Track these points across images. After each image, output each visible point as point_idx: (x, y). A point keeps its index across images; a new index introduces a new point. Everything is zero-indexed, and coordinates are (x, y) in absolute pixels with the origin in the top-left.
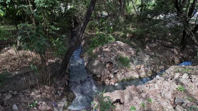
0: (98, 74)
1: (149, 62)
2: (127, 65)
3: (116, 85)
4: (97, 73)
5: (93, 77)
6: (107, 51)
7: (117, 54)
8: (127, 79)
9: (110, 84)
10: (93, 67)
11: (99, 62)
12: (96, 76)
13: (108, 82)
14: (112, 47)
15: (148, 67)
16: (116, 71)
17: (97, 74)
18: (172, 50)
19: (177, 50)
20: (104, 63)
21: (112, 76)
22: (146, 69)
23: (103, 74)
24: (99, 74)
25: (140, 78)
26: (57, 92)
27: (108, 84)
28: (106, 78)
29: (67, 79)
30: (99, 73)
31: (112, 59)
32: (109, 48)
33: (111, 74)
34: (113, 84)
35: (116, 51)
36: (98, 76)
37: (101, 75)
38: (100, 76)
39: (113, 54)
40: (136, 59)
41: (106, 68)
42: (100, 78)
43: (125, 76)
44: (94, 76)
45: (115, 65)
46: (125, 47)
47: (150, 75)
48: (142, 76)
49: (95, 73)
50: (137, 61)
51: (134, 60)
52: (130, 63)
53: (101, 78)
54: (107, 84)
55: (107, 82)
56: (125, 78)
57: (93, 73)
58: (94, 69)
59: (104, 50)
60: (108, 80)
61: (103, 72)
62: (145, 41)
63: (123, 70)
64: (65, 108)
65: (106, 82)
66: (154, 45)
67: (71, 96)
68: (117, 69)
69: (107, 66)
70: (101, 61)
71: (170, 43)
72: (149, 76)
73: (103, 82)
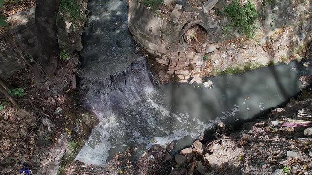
0: (161, 58)
1: (307, 19)
2: (247, 30)
3: (207, 84)
4: (159, 55)
5: (147, 62)
8: (237, 68)
9: (192, 82)
10: (147, 37)
11: (166, 23)
12: (155, 60)
13: (187, 77)
16: (212, 49)
17: (158, 57)
20: (179, 27)
21: (200, 62)
22: (294, 39)
23: (174, 57)
24: (164, 57)
25: (271, 65)
26: (39, 123)
27: (187, 81)
28: (183, 68)
29: (75, 70)
30: (162, 54)
31: (206, 10)
33: (197, 57)
34: (199, 82)
36: (161, 61)
37: (169, 61)
38: (166, 63)
41: (187, 43)
43: (234, 60)
44: (151, 59)
45: (213, 30)
47: (299, 58)
48: (277, 61)
49: (151, 52)
50: (276, 16)
51: (270, 15)
52: (257, 23)
53: (168, 66)
54: (184, 81)
55: (184, 76)
56: (234, 67)
57: (146, 52)
58: (150, 40)
60: (186, 72)
61: (175, 54)
63: (233, 46)
64: (67, 162)
65: (180, 77)
67: (84, 123)
68: (215, 43)
69: (188, 38)
70: (171, 23)
72: (296, 61)
73: (173, 76)
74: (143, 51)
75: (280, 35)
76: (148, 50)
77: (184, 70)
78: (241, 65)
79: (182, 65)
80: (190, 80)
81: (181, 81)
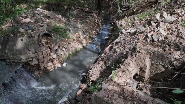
0: (32, 61)
1: (83, 29)
2: (66, 35)
4: (31, 59)
5: (25, 68)
6: (30, 22)
7: (47, 24)
8: (72, 53)
11: (27, 38)
12: (29, 64)
13: (53, 66)
14: (34, 15)
15: (85, 34)
16: (56, 48)
17: (30, 61)
18: (92, 14)
19: (96, 14)
21: (55, 56)
22: (84, 36)
23: (40, 57)
24: (34, 59)
25: (84, 47)
27: (53, 69)
30: (33, 58)
32: (29, 17)
33: (52, 54)
34: (60, 66)
35: (43, 21)
36: (33, 63)
37: (38, 60)
38: (37, 62)
39: (41, 25)
40: (71, 26)
41: (43, 46)
42: (38, 65)
43: (68, 50)
46: (52, 15)
47: (90, 41)
48: (85, 45)
49: (25, 61)
50: (73, 28)
51: (70, 28)
52: (68, 32)
54: (52, 70)
55: (50, 66)
56: (71, 53)
57: (21, 63)
58: (20, 54)
59: (23, 21)
60: (51, 64)
61: (40, 54)
62: (64, 9)
63: (65, 43)
65: (49, 68)
66: (75, 12)
68: (56, 44)
69: (43, 42)
71: (87, 9)
72: (90, 43)
73: (45, 69)
74: (18, 63)
75: (79, 34)
76: (22, 61)
77: (49, 63)
78: (73, 51)
79: (47, 60)
80: (55, 67)
81: (50, 70)
